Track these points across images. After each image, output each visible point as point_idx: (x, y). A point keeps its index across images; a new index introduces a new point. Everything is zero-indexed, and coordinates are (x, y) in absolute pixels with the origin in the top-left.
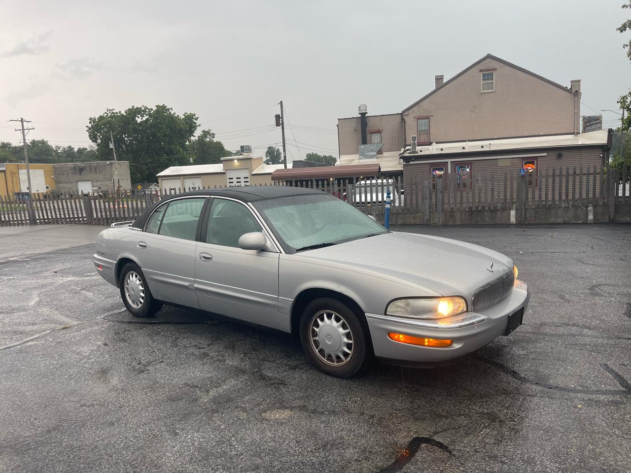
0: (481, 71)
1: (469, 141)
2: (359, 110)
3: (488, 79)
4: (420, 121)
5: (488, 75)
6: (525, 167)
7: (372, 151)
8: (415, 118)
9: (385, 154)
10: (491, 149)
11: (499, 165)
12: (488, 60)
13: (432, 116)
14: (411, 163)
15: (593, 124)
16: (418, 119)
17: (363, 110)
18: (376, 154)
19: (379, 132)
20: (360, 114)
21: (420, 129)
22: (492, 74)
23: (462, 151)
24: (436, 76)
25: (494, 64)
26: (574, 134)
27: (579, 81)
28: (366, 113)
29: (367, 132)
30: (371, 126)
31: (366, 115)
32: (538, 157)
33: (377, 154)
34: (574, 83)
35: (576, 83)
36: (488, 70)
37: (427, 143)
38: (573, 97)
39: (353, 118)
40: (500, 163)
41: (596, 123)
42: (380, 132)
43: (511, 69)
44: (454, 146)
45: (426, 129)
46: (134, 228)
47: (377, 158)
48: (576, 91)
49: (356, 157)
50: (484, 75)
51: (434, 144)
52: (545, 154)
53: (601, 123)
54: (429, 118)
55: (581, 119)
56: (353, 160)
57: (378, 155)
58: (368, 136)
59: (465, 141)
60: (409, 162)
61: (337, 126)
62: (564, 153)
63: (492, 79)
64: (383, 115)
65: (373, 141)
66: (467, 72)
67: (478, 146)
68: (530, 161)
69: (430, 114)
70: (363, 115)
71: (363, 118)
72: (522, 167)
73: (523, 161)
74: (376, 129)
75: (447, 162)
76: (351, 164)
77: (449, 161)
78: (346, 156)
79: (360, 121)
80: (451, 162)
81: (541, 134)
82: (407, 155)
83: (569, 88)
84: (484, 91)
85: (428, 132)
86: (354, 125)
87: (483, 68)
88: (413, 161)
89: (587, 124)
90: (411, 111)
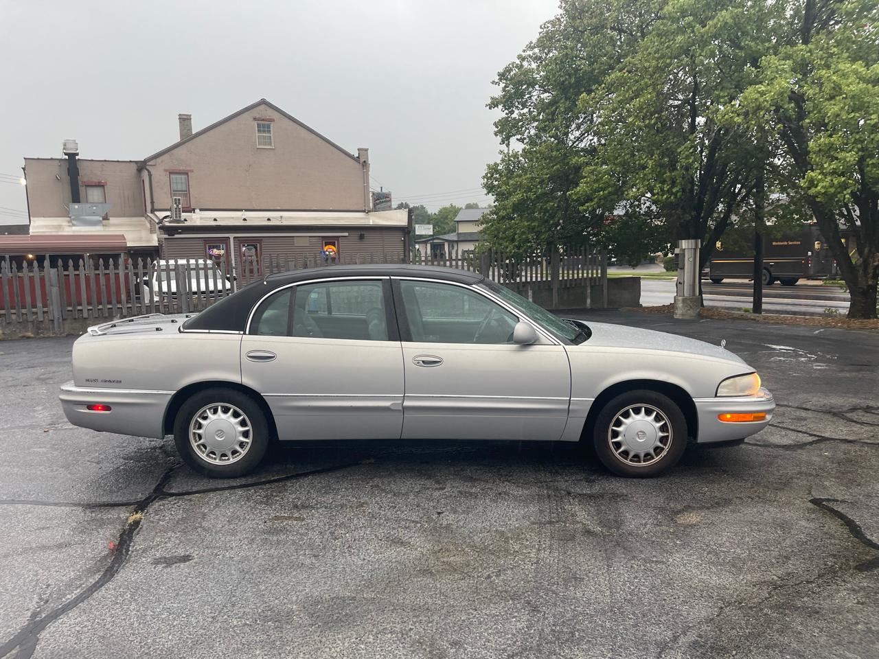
0: (255, 119)
1: (246, 210)
2: (64, 149)
3: (264, 131)
4: (172, 176)
5: (264, 125)
6: (325, 249)
7: (94, 214)
8: (166, 171)
9: (112, 220)
10: (284, 224)
11: (296, 245)
12: (263, 107)
13: (192, 171)
14: (177, 236)
15: (383, 202)
16: (170, 173)
17: (71, 149)
18: (101, 219)
19: (100, 185)
20: (66, 154)
21: (174, 187)
22: (269, 126)
23: (242, 223)
24: (180, 115)
25: (270, 113)
26: (364, 211)
27: (367, 150)
28: (77, 154)
29: (80, 183)
30: (85, 175)
31: (77, 157)
32: (339, 237)
33: (103, 219)
34: (361, 152)
35: (363, 151)
36: (263, 120)
37: (188, 209)
38: (361, 167)
39: (52, 159)
40: (298, 243)
41: (385, 201)
42: (103, 186)
43: (292, 123)
44: (233, 216)
45: (184, 189)
46: (211, 331)
47: (103, 226)
48: (365, 161)
49: (63, 221)
50: (259, 125)
51: (197, 211)
52: (346, 234)
53: (390, 201)
54: (187, 174)
55: (371, 195)
56: (60, 226)
57: (104, 221)
58: (82, 190)
59: (241, 210)
60: (173, 235)
61: (24, 169)
62: (366, 234)
63: (269, 132)
64: (105, 161)
65: (90, 198)
66: (239, 117)
67: (264, 217)
68: (330, 242)
69: (188, 168)
70: (72, 156)
71: (72, 163)
72: (323, 248)
73: (322, 241)
74: (95, 180)
75: (229, 238)
76: (60, 234)
77: (232, 236)
78: (43, 218)
79: (66, 166)
80: (234, 238)
81: (331, 209)
82: (167, 224)
83: (356, 155)
84: (260, 147)
85: (187, 193)
86: (55, 170)
87: (258, 116)
88: (180, 233)
89: (378, 202)
90: (159, 160)
